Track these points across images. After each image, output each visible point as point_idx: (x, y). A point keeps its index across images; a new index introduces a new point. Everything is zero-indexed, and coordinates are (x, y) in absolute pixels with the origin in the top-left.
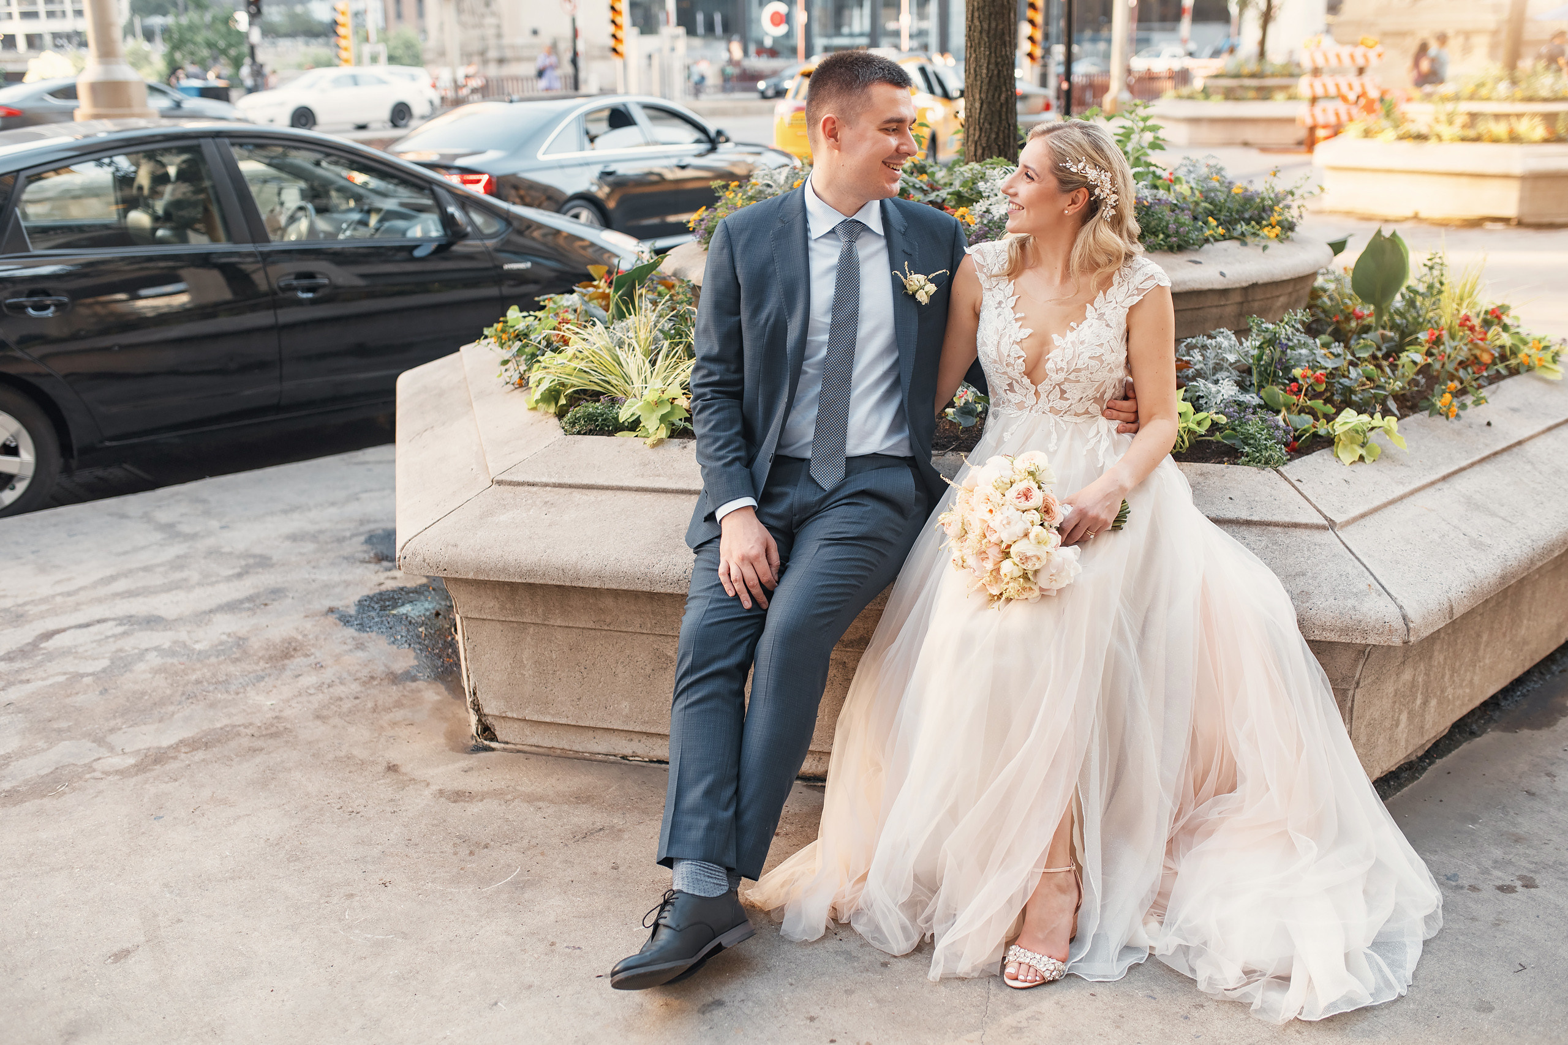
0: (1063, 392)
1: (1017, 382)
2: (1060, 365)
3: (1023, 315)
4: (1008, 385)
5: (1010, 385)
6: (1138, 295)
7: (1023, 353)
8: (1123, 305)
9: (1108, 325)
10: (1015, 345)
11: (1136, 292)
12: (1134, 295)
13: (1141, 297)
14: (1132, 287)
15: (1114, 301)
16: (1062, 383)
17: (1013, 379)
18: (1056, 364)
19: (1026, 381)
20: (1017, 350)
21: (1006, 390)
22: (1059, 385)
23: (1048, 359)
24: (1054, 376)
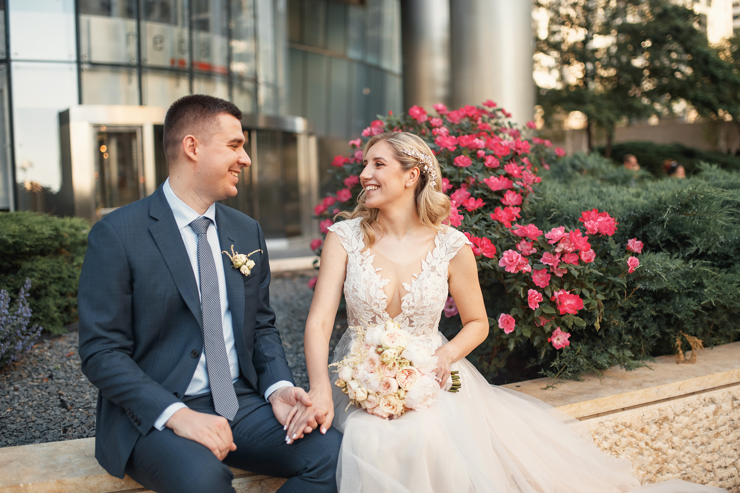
0: (411, 321)
1: (379, 316)
2: (412, 304)
3: (381, 269)
4: (372, 318)
5: (374, 319)
6: (454, 252)
7: (385, 296)
8: (445, 260)
9: (439, 275)
10: (380, 291)
11: (452, 250)
12: (451, 252)
13: (456, 253)
14: (448, 247)
15: (439, 257)
16: (412, 316)
17: (376, 314)
18: (409, 303)
19: (386, 315)
20: (381, 294)
21: (369, 322)
22: (408, 317)
23: (403, 300)
24: (407, 312)
